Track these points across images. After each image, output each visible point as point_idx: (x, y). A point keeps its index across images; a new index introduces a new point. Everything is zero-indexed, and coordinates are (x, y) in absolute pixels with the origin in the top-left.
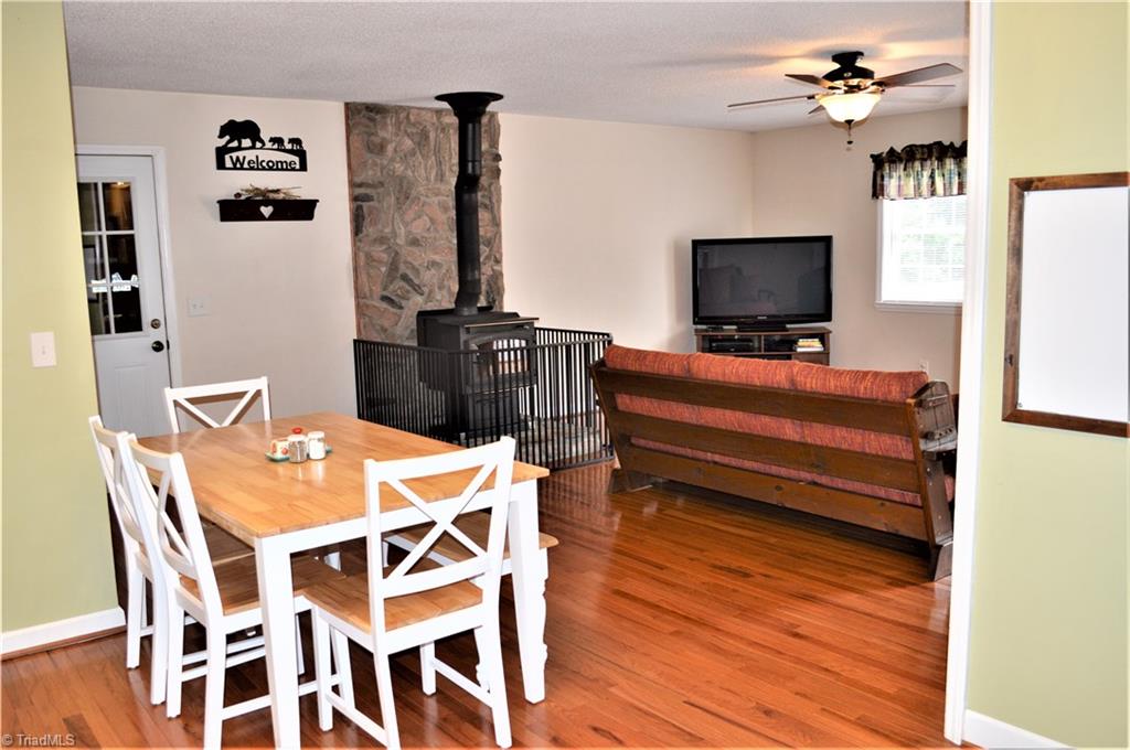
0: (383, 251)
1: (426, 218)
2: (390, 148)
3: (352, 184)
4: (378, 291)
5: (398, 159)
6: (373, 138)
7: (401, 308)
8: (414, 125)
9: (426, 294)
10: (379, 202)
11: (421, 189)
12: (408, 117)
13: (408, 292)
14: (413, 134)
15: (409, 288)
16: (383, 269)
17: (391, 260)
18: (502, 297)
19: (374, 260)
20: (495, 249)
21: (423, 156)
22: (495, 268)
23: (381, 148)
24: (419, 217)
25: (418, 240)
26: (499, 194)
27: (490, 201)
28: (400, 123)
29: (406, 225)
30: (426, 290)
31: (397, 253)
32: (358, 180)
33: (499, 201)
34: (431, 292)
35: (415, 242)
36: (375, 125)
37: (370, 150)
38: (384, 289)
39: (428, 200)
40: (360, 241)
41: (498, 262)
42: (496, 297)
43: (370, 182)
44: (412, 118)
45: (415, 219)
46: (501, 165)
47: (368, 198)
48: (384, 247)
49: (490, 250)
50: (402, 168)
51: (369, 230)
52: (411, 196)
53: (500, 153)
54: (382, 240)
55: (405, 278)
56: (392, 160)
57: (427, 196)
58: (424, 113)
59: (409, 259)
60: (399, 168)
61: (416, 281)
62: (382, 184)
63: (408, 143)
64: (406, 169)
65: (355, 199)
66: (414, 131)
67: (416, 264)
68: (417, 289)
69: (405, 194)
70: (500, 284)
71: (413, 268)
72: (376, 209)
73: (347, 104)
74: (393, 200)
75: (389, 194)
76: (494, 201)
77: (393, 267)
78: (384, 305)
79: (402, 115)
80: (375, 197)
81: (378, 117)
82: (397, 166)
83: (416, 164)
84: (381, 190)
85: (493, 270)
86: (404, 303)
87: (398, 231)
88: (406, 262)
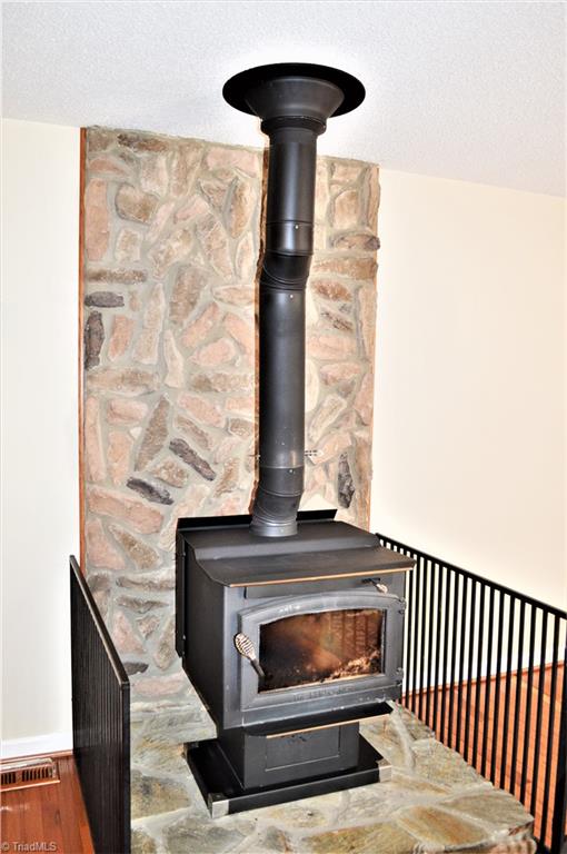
0: (137, 399)
1: (229, 342)
2: (162, 215)
3: (85, 276)
4: (126, 471)
5: (179, 233)
6: (126, 192)
7: (169, 502)
8: (214, 174)
9: (217, 480)
10: (133, 308)
11: (220, 288)
12: (204, 162)
13: (182, 473)
14: (210, 190)
15: (187, 467)
16: (137, 432)
17: (151, 416)
18: (367, 487)
19: (120, 416)
20: (359, 402)
21: (230, 230)
22: (357, 434)
23: (145, 211)
24: (215, 341)
25: (207, 381)
26: (372, 307)
27: (356, 318)
28: (188, 171)
29: (187, 350)
30: (220, 471)
31: (163, 403)
32: (93, 267)
33: (372, 317)
34: (229, 474)
35: (203, 385)
36: (137, 172)
37: (122, 215)
38: (137, 468)
39: (231, 309)
40: (90, 378)
41: (364, 424)
42: (355, 486)
43: (115, 270)
44: (212, 163)
45: (206, 345)
46: (381, 256)
47: (113, 301)
48: (140, 390)
49: (352, 404)
50: (186, 251)
51: (112, 359)
52: (200, 303)
53: (379, 236)
54: (133, 378)
55: (179, 448)
56: (168, 235)
57: (231, 303)
58: (234, 154)
59: (189, 415)
60: (179, 250)
61: (202, 454)
62: (142, 277)
63: (201, 206)
64: (194, 252)
65: (88, 301)
66: (214, 184)
67: (199, 423)
68: (204, 469)
69: (186, 295)
70: (364, 463)
71: (195, 430)
72: (128, 322)
73: (84, 131)
74: (163, 305)
75: (153, 295)
76: (362, 316)
77: (156, 428)
78: (135, 496)
79: (192, 157)
80: (126, 301)
81: (144, 155)
82: (175, 245)
83: (215, 245)
84: (140, 288)
85: (353, 438)
86: (174, 493)
87: (169, 362)
88: (180, 420)
